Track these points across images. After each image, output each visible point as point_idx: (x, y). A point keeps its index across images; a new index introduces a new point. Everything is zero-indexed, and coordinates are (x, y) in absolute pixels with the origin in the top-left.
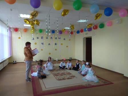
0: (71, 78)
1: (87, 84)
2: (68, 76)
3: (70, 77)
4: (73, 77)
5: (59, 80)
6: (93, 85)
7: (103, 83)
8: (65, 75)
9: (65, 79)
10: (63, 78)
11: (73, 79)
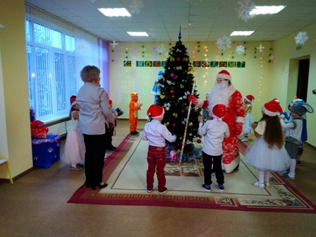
0: (196, 176)
1: (227, 199)
2: (194, 168)
3: (196, 172)
6: (242, 204)
8: (190, 162)
9: (179, 175)
10: (177, 172)
11: (200, 178)
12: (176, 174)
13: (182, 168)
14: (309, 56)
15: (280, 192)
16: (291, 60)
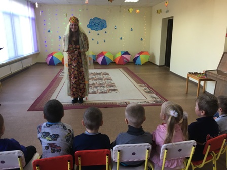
1: (123, 102)
2: (106, 89)
4: (111, 91)
7: (154, 103)
8: (102, 86)
9: (96, 93)
11: (108, 94)
12: (94, 92)
13: (98, 90)
14: (173, 17)
15: (152, 97)
16: (163, 19)
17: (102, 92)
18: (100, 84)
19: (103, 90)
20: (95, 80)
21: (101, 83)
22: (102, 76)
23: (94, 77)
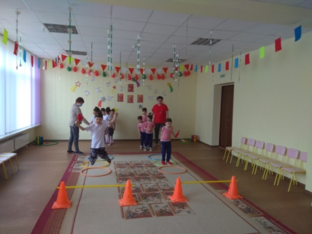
0: (170, 214)
2: (163, 203)
3: (168, 209)
4: (177, 209)
5: (127, 218)
8: (155, 195)
9: (150, 216)
10: (145, 211)
11: (175, 216)
12: (146, 214)
13: (150, 205)
16: (215, 86)
17: (162, 213)
18: (150, 190)
19: (161, 206)
20: (138, 179)
21: (150, 186)
22: (145, 170)
23: (132, 171)
